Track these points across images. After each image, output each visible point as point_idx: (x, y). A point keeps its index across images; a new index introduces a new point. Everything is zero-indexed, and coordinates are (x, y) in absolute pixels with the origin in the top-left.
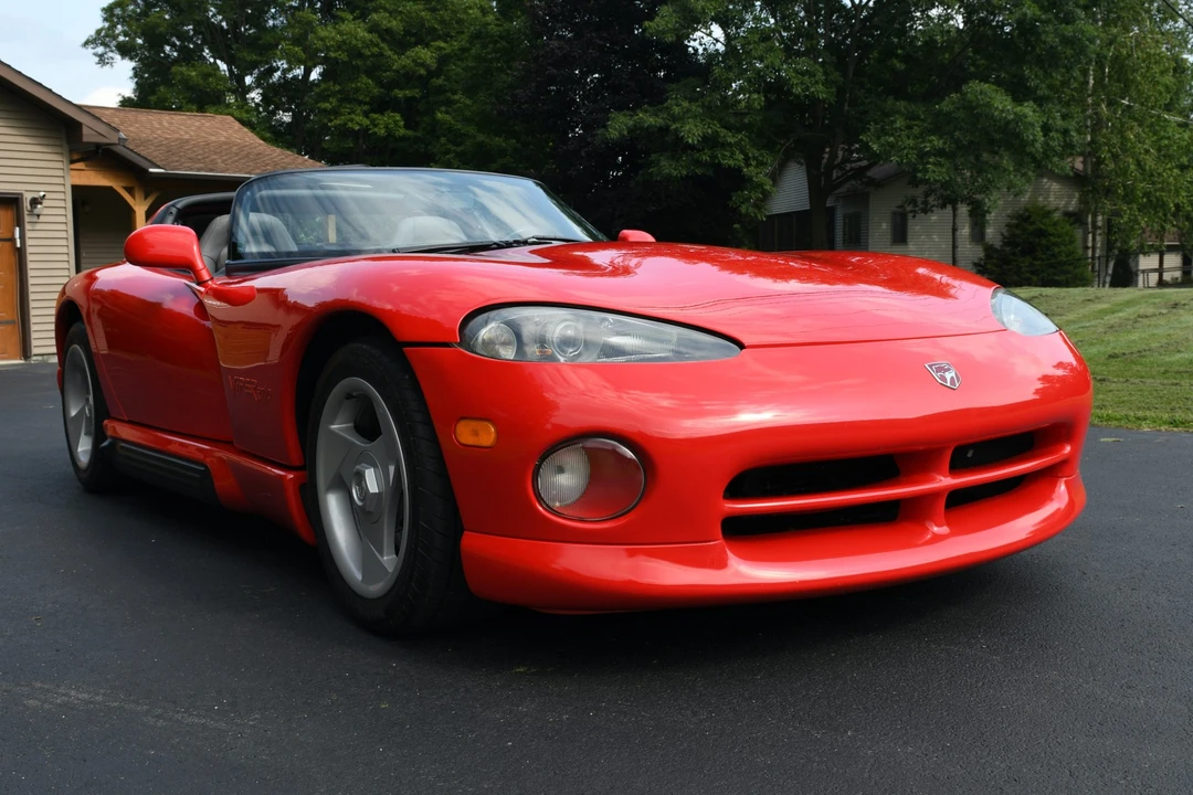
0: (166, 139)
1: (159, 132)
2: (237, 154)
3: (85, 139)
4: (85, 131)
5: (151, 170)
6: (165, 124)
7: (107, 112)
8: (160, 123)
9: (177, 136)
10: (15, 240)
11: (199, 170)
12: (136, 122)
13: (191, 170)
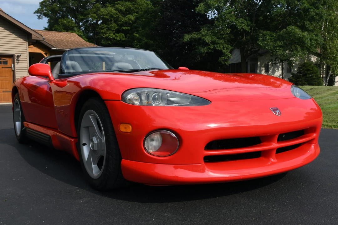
0: (57, 39)
1: (55, 37)
2: (77, 44)
3: (33, 39)
4: (33, 36)
5: (52, 48)
6: (57, 35)
7: (40, 32)
8: (55, 35)
9: (60, 39)
10: (12, 68)
11: (66, 48)
12: (48, 34)
13: (64, 48)
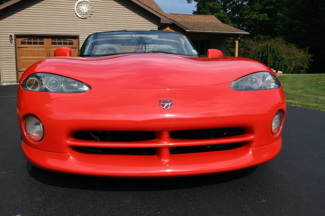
0: (195, 22)
1: (193, 20)
2: (212, 26)
3: (161, 22)
4: (161, 20)
5: (187, 31)
6: (195, 18)
7: (181, 15)
8: (194, 18)
9: (198, 21)
10: (143, 49)
11: (200, 30)
12: (188, 18)
13: (198, 30)
